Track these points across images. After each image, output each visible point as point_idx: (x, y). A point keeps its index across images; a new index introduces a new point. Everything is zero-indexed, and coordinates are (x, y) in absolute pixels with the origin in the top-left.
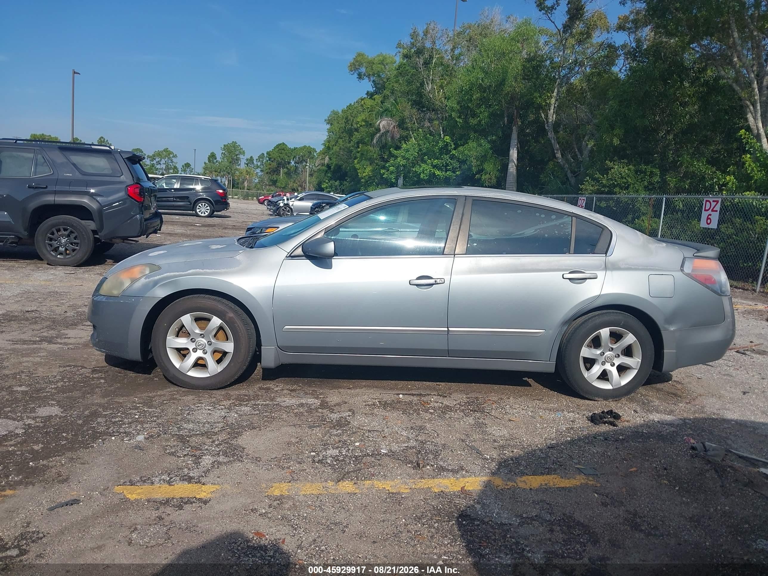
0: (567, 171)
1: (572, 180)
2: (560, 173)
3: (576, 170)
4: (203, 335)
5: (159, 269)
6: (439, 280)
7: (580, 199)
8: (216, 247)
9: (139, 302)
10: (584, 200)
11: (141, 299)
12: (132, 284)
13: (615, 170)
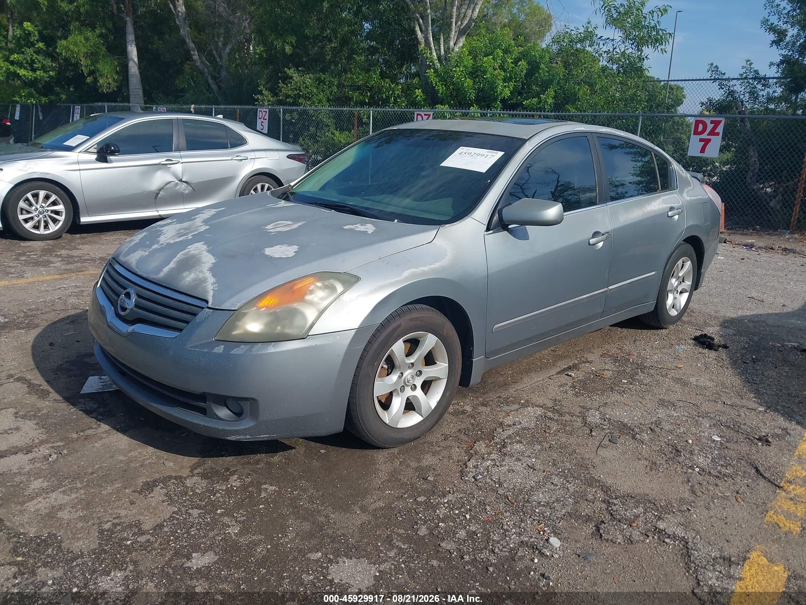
0: (208, 77)
1: (214, 87)
2: (200, 79)
3: (217, 75)
4: (412, 364)
5: (357, 279)
6: (606, 235)
7: (260, 111)
8: (360, 228)
9: (351, 338)
10: (266, 112)
11: (353, 332)
12: (321, 313)
13: (296, 78)
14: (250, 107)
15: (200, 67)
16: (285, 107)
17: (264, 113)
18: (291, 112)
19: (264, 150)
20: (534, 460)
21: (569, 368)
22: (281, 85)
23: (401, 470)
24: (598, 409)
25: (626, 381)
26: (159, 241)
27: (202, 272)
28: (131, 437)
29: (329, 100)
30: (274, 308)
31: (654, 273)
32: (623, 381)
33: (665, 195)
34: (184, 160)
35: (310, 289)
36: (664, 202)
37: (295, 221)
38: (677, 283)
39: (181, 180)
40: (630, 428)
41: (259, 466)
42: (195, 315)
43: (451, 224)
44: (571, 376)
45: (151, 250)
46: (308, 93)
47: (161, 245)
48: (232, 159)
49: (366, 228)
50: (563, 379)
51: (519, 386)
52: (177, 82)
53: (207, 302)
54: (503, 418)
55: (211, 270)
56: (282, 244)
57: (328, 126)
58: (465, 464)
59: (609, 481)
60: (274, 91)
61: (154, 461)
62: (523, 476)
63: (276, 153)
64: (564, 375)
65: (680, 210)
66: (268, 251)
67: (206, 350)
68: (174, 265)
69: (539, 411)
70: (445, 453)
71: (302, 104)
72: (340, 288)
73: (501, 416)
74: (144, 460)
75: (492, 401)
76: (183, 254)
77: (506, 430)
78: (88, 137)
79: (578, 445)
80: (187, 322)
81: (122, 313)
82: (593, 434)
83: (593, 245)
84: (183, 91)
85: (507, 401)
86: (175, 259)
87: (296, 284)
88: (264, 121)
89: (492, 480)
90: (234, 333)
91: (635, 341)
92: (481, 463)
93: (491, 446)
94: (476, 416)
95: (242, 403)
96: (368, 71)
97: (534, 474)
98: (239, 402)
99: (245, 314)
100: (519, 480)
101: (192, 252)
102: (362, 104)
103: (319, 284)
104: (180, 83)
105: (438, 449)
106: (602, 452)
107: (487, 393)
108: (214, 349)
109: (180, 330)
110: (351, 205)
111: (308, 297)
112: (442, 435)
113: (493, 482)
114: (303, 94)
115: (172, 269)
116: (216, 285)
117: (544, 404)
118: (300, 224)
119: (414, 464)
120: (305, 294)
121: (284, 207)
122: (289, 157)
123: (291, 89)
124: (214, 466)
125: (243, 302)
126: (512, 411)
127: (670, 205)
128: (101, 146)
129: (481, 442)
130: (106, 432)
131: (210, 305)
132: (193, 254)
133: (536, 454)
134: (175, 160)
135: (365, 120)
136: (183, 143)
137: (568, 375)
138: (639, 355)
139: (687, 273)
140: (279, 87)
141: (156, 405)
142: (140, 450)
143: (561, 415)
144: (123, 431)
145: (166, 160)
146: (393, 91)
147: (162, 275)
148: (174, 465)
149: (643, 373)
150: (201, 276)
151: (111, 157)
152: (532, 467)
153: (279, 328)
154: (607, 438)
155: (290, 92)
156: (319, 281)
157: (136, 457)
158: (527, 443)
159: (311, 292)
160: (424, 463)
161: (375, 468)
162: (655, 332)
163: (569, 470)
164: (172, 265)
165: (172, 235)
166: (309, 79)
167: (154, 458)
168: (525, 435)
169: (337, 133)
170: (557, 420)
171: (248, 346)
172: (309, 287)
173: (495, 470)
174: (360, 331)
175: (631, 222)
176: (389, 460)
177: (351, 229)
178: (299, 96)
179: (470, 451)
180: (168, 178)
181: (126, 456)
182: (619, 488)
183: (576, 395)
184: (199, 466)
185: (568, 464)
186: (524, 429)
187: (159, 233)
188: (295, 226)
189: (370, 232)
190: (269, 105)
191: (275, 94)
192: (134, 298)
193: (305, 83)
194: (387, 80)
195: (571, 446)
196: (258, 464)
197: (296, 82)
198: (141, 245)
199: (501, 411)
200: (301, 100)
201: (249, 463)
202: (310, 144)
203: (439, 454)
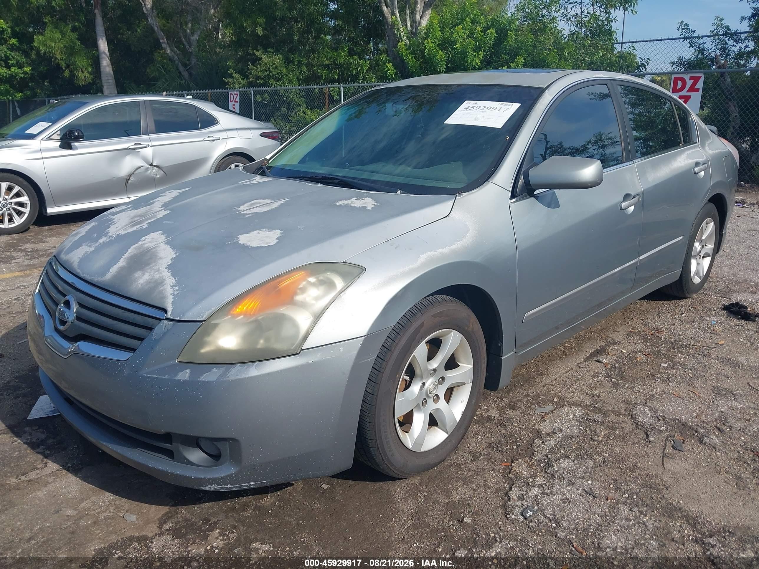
0: (178, 64)
1: (185, 74)
2: (171, 66)
3: (188, 62)
4: (435, 370)
5: (362, 270)
6: (638, 197)
7: (231, 94)
8: (356, 203)
9: (358, 348)
10: (237, 95)
11: (360, 341)
12: (318, 317)
13: (266, 59)
14: (221, 91)
15: (169, 54)
16: (256, 89)
17: (235, 96)
18: (262, 93)
19: (236, 129)
20: (590, 482)
21: (597, 352)
22: (251, 66)
23: (428, 509)
24: (645, 404)
25: (666, 365)
26: (108, 233)
27: (158, 270)
28: (85, 479)
29: (298, 79)
30: (254, 315)
31: (681, 238)
32: (662, 364)
33: (689, 149)
34: (154, 143)
35: (301, 286)
36: (689, 157)
37: (275, 198)
38: (700, 247)
39: (151, 165)
40: (691, 427)
41: (247, 513)
42: (150, 329)
43: (470, 192)
44: (602, 362)
45: (97, 244)
46: (278, 74)
47: (110, 237)
48: (203, 140)
49: (364, 203)
50: (595, 367)
51: (548, 380)
52: (148, 70)
53: (165, 311)
54: (539, 425)
55: (170, 267)
56: (260, 229)
57: (299, 105)
58: (506, 494)
59: (694, 509)
60: (244, 74)
61: (111, 514)
62: (583, 508)
63: (249, 131)
64: (593, 362)
65: (706, 165)
66: (243, 239)
67: (166, 377)
68: (124, 264)
69: (579, 412)
70: (478, 479)
71: (272, 84)
72: (339, 283)
73: (536, 420)
74: (98, 513)
75: (520, 401)
76: (135, 248)
77: (546, 441)
78: (51, 124)
79: (637, 455)
80: (141, 339)
81: (61, 328)
82: (651, 439)
83: (625, 209)
84: (156, 79)
85: (537, 401)
86: (126, 256)
87: (282, 281)
88: (235, 104)
89: (546, 517)
90: (203, 351)
91: (659, 314)
92: (527, 492)
93: (532, 465)
94: (507, 424)
95: (219, 445)
96: (336, 49)
97: (595, 503)
98: (215, 443)
99: (216, 326)
100: (580, 515)
101: (146, 246)
102: (332, 81)
103: (312, 280)
104: (151, 71)
105: (469, 474)
106: (669, 464)
107: (511, 390)
108: (176, 375)
109: (133, 350)
110: (340, 176)
111: (299, 298)
112: (470, 453)
113: (547, 520)
114: (273, 75)
115: (122, 269)
116: (177, 288)
117: (582, 402)
118: (281, 202)
119: (442, 499)
120: (295, 294)
121: (260, 183)
122: (262, 135)
123: (261, 71)
124: (189, 516)
125: (213, 309)
126: (546, 414)
127: (696, 160)
128: (64, 132)
129: (520, 460)
130: (53, 474)
131: (169, 316)
132: (147, 248)
133: (590, 473)
134: (144, 144)
135: (336, 97)
136: (152, 126)
137: (598, 361)
138: (669, 331)
139: (709, 236)
140: (248, 69)
141: (110, 446)
142: (94, 498)
143: (605, 415)
144: (74, 470)
145: (135, 144)
146: (362, 68)
147: (108, 276)
148: (137, 519)
149: (682, 353)
150: (157, 276)
151: (76, 144)
152: (589, 493)
153: (262, 341)
154: (669, 445)
155: (260, 74)
156: (311, 275)
157: (89, 509)
158: (576, 458)
159: (303, 290)
160: (456, 497)
161: (395, 508)
162: (678, 302)
163: (637, 494)
164: (122, 263)
165: (124, 224)
166: (278, 60)
167: (112, 509)
168: (571, 447)
169: (308, 112)
170: (602, 423)
171: (223, 369)
172: (299, 284)
173: (546, 501)
174: (369, 338)
175: (660, 181)
176: (410, 495)
177: (346, 206)
178: (269, 77)
179: (510, 475)
180: (138, 162)
181: (75, 509)
182: (708, 519)
183: (616, 386)
184: (169, 518)
185: (633, 486)
186: (567, 437)
187: (109, 223)
188: (276, 205)
189: (370, 207)
190: (239, 87)
191: (245, 77)
192: (75, 308)
193: (275, 64)
194: (355, 57)
195: (628, 457)
196: (244, 510)
197: (266, 64)
198: (88, 238)
199: (534, 415)
200: (271, 81)
201: (233, 509)
202: (282, 124)
203: (472, 482)
